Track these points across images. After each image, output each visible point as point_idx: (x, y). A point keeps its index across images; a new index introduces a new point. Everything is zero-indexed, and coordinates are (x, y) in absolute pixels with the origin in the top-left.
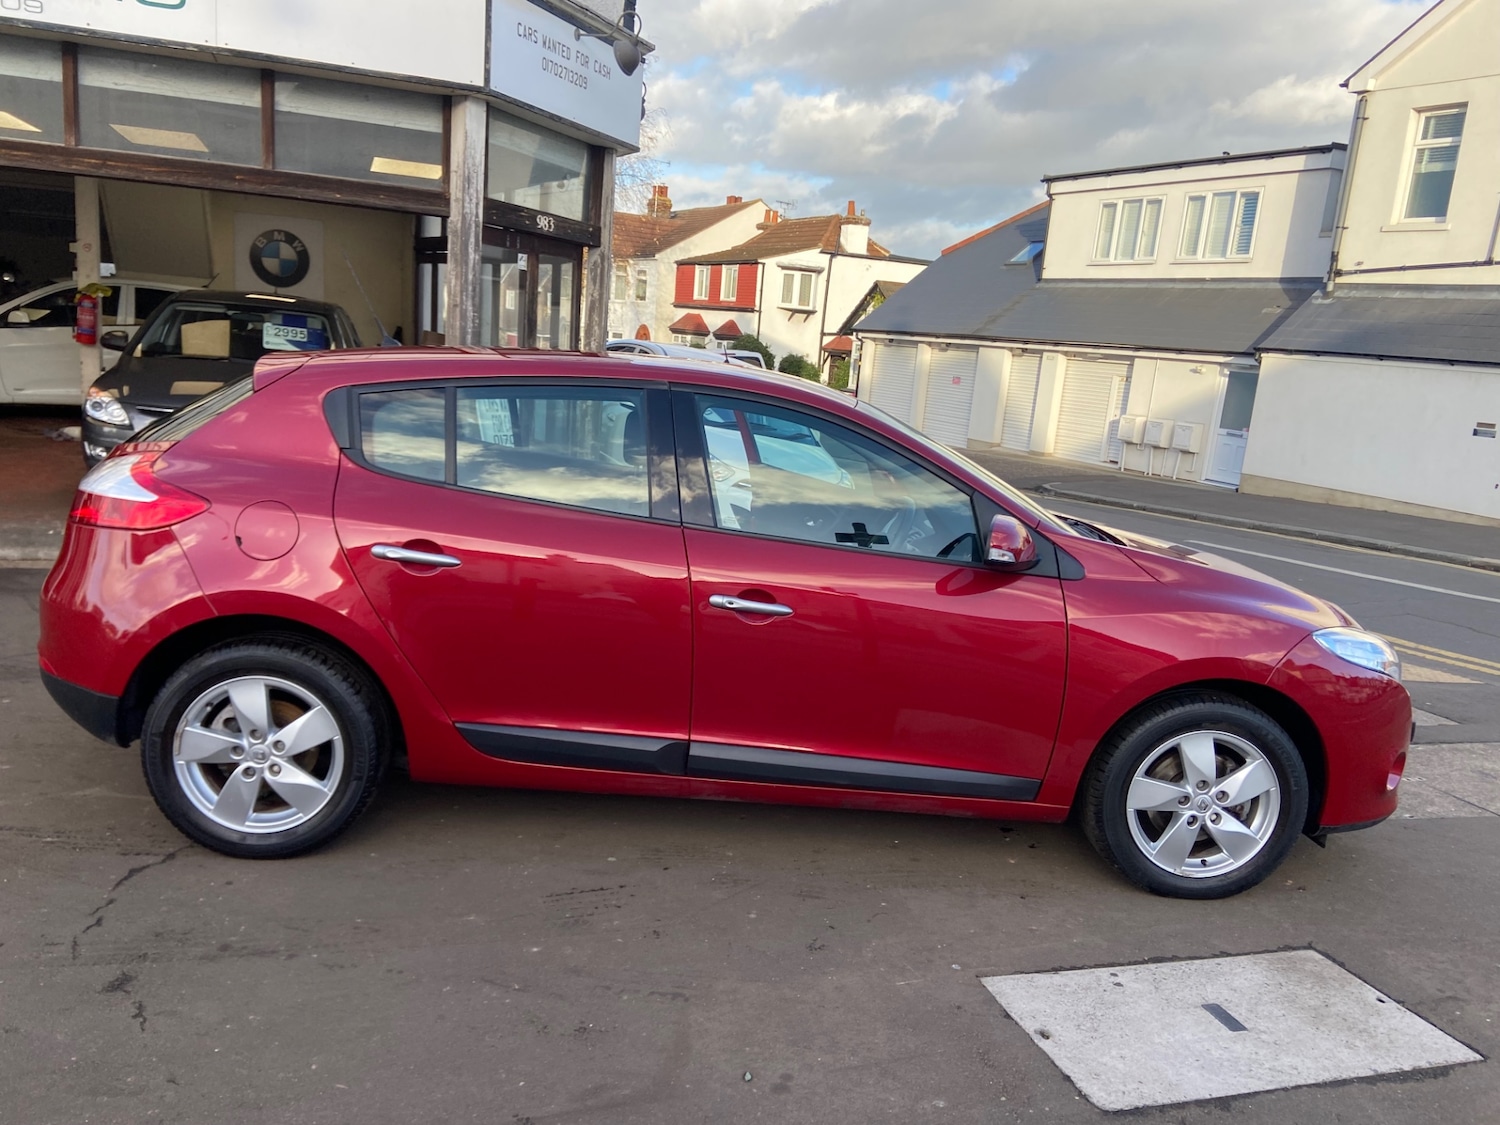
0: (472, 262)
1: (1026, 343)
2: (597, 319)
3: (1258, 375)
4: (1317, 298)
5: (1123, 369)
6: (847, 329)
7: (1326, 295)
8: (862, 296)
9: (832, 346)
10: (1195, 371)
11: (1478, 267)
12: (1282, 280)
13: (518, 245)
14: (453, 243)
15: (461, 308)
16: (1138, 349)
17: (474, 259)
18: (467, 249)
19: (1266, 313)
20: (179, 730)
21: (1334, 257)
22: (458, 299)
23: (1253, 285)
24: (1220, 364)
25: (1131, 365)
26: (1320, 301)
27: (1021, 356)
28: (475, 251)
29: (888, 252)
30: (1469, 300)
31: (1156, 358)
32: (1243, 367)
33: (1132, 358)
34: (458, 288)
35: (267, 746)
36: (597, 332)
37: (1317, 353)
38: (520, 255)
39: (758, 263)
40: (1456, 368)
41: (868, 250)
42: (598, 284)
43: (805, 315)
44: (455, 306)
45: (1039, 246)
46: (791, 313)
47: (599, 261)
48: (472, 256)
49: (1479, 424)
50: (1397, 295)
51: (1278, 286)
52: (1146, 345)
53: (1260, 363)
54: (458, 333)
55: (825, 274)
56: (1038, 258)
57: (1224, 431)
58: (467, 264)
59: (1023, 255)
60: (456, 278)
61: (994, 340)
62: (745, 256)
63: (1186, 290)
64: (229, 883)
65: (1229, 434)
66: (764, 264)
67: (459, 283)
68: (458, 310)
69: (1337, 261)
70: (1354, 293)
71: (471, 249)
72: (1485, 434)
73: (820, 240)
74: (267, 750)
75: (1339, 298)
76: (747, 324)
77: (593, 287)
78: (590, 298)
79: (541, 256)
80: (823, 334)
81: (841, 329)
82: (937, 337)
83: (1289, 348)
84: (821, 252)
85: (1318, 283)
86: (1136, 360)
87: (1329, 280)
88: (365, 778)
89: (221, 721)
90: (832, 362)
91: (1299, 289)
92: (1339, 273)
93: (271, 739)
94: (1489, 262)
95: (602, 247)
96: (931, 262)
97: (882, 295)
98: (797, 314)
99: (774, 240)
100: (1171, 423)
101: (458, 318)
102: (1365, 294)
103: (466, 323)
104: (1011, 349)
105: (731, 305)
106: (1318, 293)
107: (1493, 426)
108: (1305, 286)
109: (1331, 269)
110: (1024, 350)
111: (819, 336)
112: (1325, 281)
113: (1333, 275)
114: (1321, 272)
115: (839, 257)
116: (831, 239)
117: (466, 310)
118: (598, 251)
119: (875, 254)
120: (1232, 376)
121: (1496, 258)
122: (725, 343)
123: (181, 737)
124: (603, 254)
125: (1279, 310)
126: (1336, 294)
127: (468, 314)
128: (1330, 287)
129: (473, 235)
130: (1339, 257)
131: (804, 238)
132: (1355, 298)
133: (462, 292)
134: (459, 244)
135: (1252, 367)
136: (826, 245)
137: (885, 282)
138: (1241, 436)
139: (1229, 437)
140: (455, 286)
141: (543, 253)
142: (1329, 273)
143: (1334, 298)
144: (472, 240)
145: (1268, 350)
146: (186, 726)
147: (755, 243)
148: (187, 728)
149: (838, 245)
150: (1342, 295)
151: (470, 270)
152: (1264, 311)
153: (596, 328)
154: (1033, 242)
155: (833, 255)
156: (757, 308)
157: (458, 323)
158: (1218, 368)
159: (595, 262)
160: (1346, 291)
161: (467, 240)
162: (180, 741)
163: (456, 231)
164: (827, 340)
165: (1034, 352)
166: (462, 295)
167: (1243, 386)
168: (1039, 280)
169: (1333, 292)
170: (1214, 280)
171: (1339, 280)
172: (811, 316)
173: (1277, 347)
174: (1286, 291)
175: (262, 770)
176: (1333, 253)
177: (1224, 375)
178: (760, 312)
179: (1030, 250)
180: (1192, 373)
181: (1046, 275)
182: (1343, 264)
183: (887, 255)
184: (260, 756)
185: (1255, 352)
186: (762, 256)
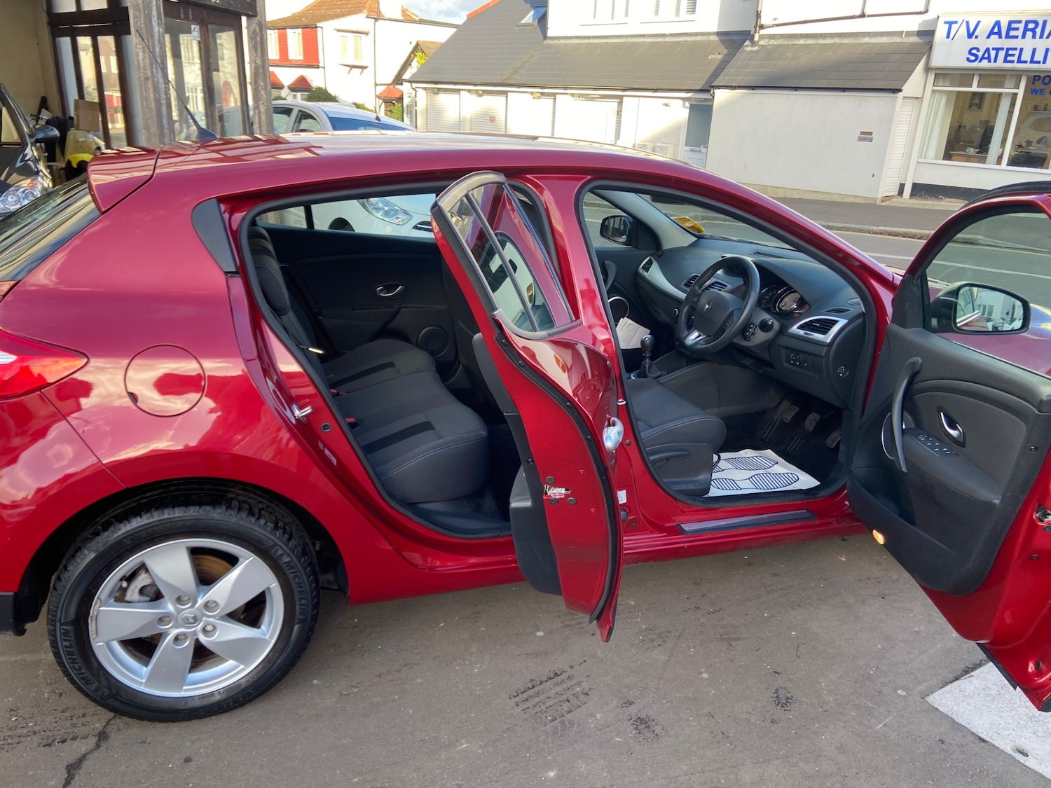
0: (157, 34)
1: (543, 88)
2: (262, 84)
3: (712, 106)
4: (747, 46)
5: (614, 105)
6: (398, 80)
7: (753, 43)
8: (408, 54)
9: (384, 95)
10: (666, 105)
11: (856, 19)
12: (718, 34)
13: (190, 16)
14: (135, 17)
15: (153, 80)
16: (625, 90)
17: (159, 32)
18: (150, 22)
19: (711, 60)
20: (93, 612)
21: (758, 15)
22: (149, 73)
23: (699, 38)
24: (683, 99)
25: (620, 103)
26: (750, 48)
27: (539, 98)
28: (159, 24)
29: (417, 16)
30: (850, 44)
31: (639, 97)
32: (700, 100)
33: (621, 97)
34: (147, 61)
35: (197, 609)
36: (264, 96)
37: (753, 88)
38: (193, 27)
39: (316, 27)
40: (846, 94)
41: (403, 16)
42: (259, 51)
43: (361, 70)
44: (146, 79)
45: (542, 11)
46: (349, 68)
47: (258, 29)
48: (156, 29)
49: (862, 133)
50: (802, 42)
51: (716, 38)
52: (632, 86)
53: (713, 97)
54: (153, 105)
55: (371, 35)
56: (542, 20)
57: (688, 148)
58: (152, 37)
59: (528, 19)
60: (144, 52)
61: (519, 86)
62: (306, 22)
63: (653, 42)
64: (188, 760)
65: (691, 150)
66: (322, 28)
67: (147, 56)
68: (150, 82)
69: (760, 17)
70: (772, 42)
71: (155, 23)
72: (865, 140)
73: (364, 7)
74: (198, 614)
75: (763, 46)
76: (315, 78)
77: (255, 54)
78: (253, 65)
79: (209, 26)
80: (376, 85)
81: (394, 81)
82: (475, 85)
83: (734, 85)
84: (367, 17)
85: (747, 35)
86: (624, 98)
87: (755, 32)
88: (309, 619)
89: (137, 590)
90: (386, 107)
91: (734, 40)
92: (762, 27)
93: (200, 601)
94: (863, 16)
95: (259, 17)
96: (458, 25)
97: (423, 52)
98: (353, 69)
99: (324, 7)
100: (652, 145)
101: (151, 91)
102: (780, 42)
103: (159, 95)
104: (532, 93)
105: (300, 63)
106: (747, 43)
107: (871, 133)
108: (736, 38)
109: (757, 24)
110: (542, 94)
111: (374, 86)
112: (752, 33)
113: (758, 28)
114: (748, 27)
115: (380, 21)
116: (372, 6)
117: (158, 82)
118: (255, 20)
119: (409, 18)
120: (692, 108)
121: (867, 13)
122: (299, 94)
123: (96, 620)
124: (260, 22)
125: (720, 57)
126: (761, 43)
127: (160, 86)
128: (756, 38)
129: (154, 8)
130: (762, 14)
131: (350, 6)
132: (773, 45)
133: (151, 65)
134: (142, 18)
135: (706, 100)
136: (370, 11)
137: (424, 42)
138: (700, 151)
139: (693, 153)
140: (144, 59)
141: (211, 23)
142: (755, 27)
143: (760, 46)
144: (155, 13)
145: (719, 87)
146: (100, 607)
147: (309, 10)
148: (101, 609)
149: (379, 12)
150: (764, 44)
151: (156, 43)
152: (710, 57)
153: (263, 92)
154: (536, 7)
155: (376, 20)
156: (321, 65)
157: (152, 95)
158: (681, 102)
159: (254, 31)
160: (767, 40)
161: (150, 13)
162: (96, 624)
163: (138, 5)
164: (380, 89)
165: (549, 95)
166: (152, 68)
167: (701, 113)
168: (545, 37)
169: (758, 41)
170: (672, 35)
171: (763, 32)
172: (365, 70)
173: (725, 85)
174: (722, 42)
175: (195, 633)
176: (757, 11)
177: (686, 107)
178: (324, 68)
179: (534, 15)
180: (664, 107)
181: (550, 33)
182: (764, 20)
183: (417, 19)
184: (192, 621)
185: (708, 89)
186: (319, 21)
